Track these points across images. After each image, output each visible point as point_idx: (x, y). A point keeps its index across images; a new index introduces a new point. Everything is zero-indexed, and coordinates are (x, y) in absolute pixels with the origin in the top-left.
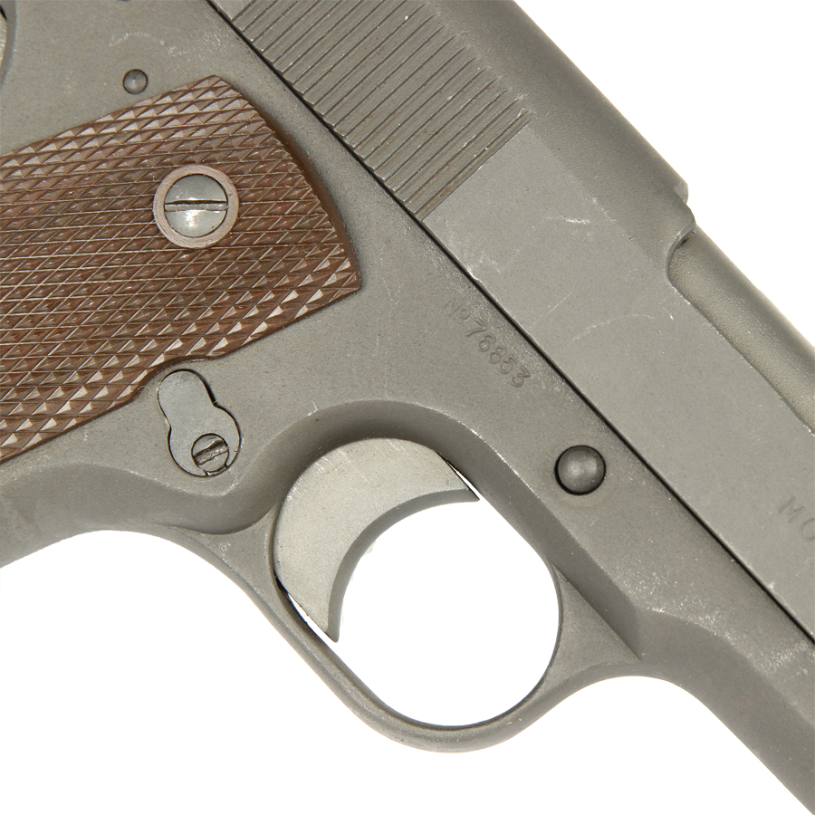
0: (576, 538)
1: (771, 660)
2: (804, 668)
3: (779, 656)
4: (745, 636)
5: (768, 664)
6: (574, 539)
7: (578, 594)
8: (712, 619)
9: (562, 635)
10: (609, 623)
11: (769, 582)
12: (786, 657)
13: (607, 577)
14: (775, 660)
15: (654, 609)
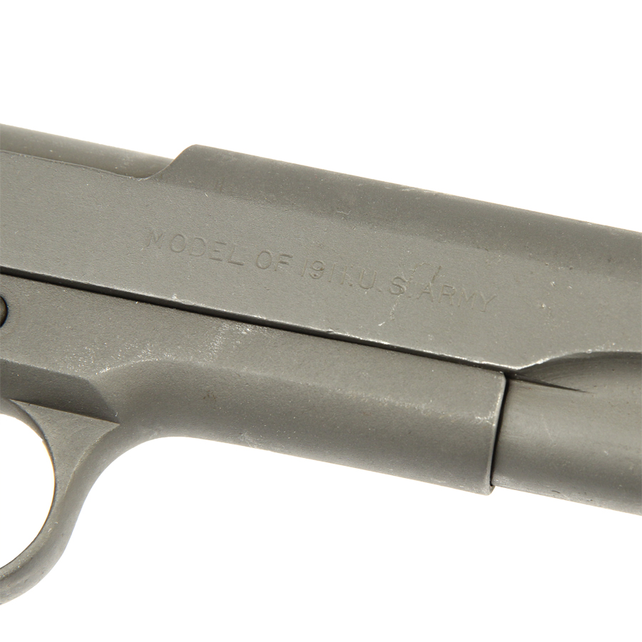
0: (13, 361)
1: (209, 351)
2: (236, 340)
3: (213, 345)
4: (179, 347)
5: (208, 355)
6: (12, 363)
7: (43, 408)
8: (148, 351)
9: (50, 443)
10: (78, 413)
11: (171, 297)
12: (218, 342)
13: (53, 373)
14: (212, 349)
15: (101, 372)
